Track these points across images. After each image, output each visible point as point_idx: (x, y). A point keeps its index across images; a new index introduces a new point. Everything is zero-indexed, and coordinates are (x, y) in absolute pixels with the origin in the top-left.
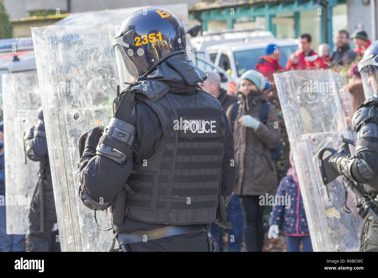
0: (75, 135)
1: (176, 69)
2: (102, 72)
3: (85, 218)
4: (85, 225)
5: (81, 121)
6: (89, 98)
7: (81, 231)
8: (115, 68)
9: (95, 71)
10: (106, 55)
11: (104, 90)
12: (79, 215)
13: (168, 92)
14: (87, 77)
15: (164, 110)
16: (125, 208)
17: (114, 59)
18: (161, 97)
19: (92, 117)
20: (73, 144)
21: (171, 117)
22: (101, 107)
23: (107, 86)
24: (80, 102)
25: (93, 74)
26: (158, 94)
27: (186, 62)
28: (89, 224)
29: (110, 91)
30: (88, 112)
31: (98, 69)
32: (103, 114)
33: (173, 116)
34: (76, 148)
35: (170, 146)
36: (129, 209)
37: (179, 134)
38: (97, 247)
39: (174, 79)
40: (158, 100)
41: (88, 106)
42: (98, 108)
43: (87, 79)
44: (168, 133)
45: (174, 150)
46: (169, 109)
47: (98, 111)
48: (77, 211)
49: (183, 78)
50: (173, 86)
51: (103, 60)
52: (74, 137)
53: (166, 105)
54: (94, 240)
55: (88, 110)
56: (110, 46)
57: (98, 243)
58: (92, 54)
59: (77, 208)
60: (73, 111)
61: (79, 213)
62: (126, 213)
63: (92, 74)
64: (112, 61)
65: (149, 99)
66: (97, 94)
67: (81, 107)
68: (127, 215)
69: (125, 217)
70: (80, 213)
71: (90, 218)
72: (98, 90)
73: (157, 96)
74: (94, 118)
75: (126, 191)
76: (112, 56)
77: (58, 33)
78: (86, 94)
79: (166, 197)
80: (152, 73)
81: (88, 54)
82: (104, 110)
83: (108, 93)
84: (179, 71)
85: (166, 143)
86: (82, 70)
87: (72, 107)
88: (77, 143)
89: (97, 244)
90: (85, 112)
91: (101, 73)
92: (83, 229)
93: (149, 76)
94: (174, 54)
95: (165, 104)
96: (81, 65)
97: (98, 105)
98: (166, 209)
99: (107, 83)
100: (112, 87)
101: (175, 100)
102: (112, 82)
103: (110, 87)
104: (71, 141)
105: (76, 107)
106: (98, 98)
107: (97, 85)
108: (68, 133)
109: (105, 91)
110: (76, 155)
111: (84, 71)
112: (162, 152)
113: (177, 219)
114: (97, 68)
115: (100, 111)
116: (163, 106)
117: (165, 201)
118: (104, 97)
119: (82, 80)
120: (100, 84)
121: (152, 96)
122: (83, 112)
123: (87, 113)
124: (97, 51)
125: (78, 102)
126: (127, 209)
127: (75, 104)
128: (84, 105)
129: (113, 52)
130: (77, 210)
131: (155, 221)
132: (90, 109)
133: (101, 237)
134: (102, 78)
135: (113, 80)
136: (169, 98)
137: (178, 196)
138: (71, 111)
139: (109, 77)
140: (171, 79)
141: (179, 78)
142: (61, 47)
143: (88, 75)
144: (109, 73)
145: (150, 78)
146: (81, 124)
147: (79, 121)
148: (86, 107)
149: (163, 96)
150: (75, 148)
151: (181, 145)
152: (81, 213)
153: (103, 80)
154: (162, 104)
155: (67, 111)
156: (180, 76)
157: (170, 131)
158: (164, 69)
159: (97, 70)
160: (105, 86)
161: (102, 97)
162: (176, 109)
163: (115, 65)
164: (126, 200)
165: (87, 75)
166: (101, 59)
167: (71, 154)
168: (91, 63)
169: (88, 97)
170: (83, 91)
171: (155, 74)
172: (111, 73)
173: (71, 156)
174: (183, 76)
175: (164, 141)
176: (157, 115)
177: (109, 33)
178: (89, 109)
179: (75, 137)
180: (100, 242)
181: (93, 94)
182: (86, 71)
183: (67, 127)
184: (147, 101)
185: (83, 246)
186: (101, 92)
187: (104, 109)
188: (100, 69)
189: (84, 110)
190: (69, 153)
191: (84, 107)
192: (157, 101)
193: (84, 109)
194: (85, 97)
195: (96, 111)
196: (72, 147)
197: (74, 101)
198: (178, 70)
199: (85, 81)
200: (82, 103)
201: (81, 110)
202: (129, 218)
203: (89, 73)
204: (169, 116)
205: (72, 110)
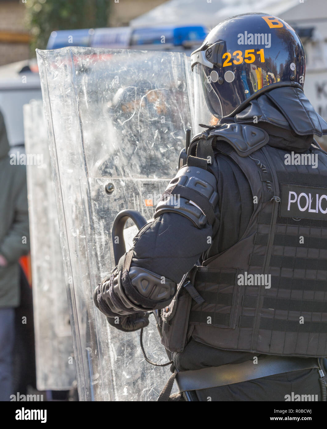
0: (106, 218)
1: (280, 108)
2: (159, 125)
3: (121, 347)
4: (119, 357)
5: (117, 197)
6: (133, 163)
7: (112, 366)
8: (182, 121)
9: (146, 122)
10: (168, 99)
11: (161, 153)
12: (109, 341)
13: (267, 144)
14: (133, 131)
15: (259, 172)
16: (189, 325)
17: (182, 107)
18: (256, 150)
19: (138, 192)
20: (103, 230)
21: (269, 183)
22: (154, 179)
23: (167, 147)
24: (118, 168)
25: (143, 127)
26: (252, 146)
27: (298, 101)
28: (127, 357)
29: (172, 156)
30: (130, 184)
31: (153, 120)
32: (159, 189)
33: (272, 181)
34: (108, 238)
35: (264, 230)
36: (195, 327)
37: (278, 211)
38: (141, 395)
39: (274, 123)
40: (250, 155)
41: (132, 176)
42: (149, 180)
43: (130, 134)
44: (262, 209)
45: (269, 235)
46: (265, 170)
47: (148, 184)
48: (107, 335)
49: (289, 122)
50: (276, 135)
51: (162, 107)
52: (104, 220)
53: (261, 164)
54: (137, 384)
55: (132, 182)
56: (175, 87)
57: (144, 390)
58: (142, 96)
59: (107, 330)
60: (104, 180)
61: (109, 337)
62: (190, 334)
63: (140, 126)
64: (177, 110)
65: (236, 152)
66: (148, 157)
67: (118, 175)
68: (191, 337)
69: (188, 340)
70: (111, 339)
71: (129, 349)
72: (151, 152)
73: (249, 148)
74: (141, 194)
75: (192, 299)
76: (178, 103)
77: (82, 59)
78: (128, 156)
79: (255, 309)
80: (243, 111)
81: (134, 96)
82: (159, 184)
83: (168, 158)
84: (284, 111)
85: (258, 223)
86: (122, 120)
87: (102, 174)
88: (109, 229)
89: (142, 390)
90: (125, 183)
91: (156, 126)
92: (116, 363)
93: (238, 116)
94: (280, 86)
95: (259, 162)
96: (121, 111)
97: (150, 176)
98: (253, 328)
99: (167, 143)
100: (176, 150)
101: (276, 158)
102: (177, 142)
103: (173, 149)
104: (100, 226)
105: (111, 174)
106: (151, 165)
107: (149, 145)
108: (94, 213)
109: (163, 155)
110: (106, 248)
111: (126, 121)
112: (251, 237)
113: (270, 345)
114: (150, 119)
115: (153, 185)
116: (257, 165)
117: (253, 315)
118: (161, 164)
119: (123, 134)
120: (155, 144)
121: (241, 147)
122: (123, 184)
123: (129, 186)
124: (149, 92)
125: (114, 167)
126: (192, 327)
127: (108, 170)
128: (124, 172)
129: (180, 97)
130: (107, 333)
131: (236, 347)
132: (135, 180)
133: (149, 380)
134: (159, 135)
135: (178, 139)
136: (267, 153)
137: (273, 309)
138: (99, 179)
139: (172, 134)
140: (269, 122)
141: (283, 122)
142: (87, 81)
143: (134, 127)
144: (172, 127)
145: (239, 119)
146: (117, 201)
147: (114, 196)
148: (129, 176)
149: (259, 149)
150: (105, 238)
151: (282, 229)
152: (113, 338)
153: (160, 137)
154: (256, 162)
155: (94, 179)
156: (285, 120)
157: (264, 204)
158: (261, 107)
159: (151, 121)
160: (164, 148)
161: (157, 165)
162: (277, 172)
163: (182, 117)
164: (191, 312)
165: (131, 127)
166: (158, 106)
167: (98, 245)
168: (140, 110)
169: (131, 161)
170: (123, 151)
171: (247, 112)
172: (174, 129)
173: (98, 249)
174: (289, 120)
175: (255, 220)
176: (247, 179)
177: (172, 66)
178: (133, 179)
179: (106, 221)
180: (147, 389)
181: (141, 157)
182: (130, 121)
183: (92, 203)
184: (232, 155)
185: (116, 390)
186: (155, 155)
187: (160, 182)
188: (155, 120)
189: (123, 181)
190: (95, 243)
191: (124, 175)
192: (248, 156)
193: (124, 178)
194: (127, 161)
195: (145, 184)
196: (101, 235)
197: (107, 164)
198: (282, 109)
199: (127, 136)
200: (121, 169)
201: (119, 180)
202: (195, 341)
203: (135, 126)
204: (265, 182)
205: (102, 178)
